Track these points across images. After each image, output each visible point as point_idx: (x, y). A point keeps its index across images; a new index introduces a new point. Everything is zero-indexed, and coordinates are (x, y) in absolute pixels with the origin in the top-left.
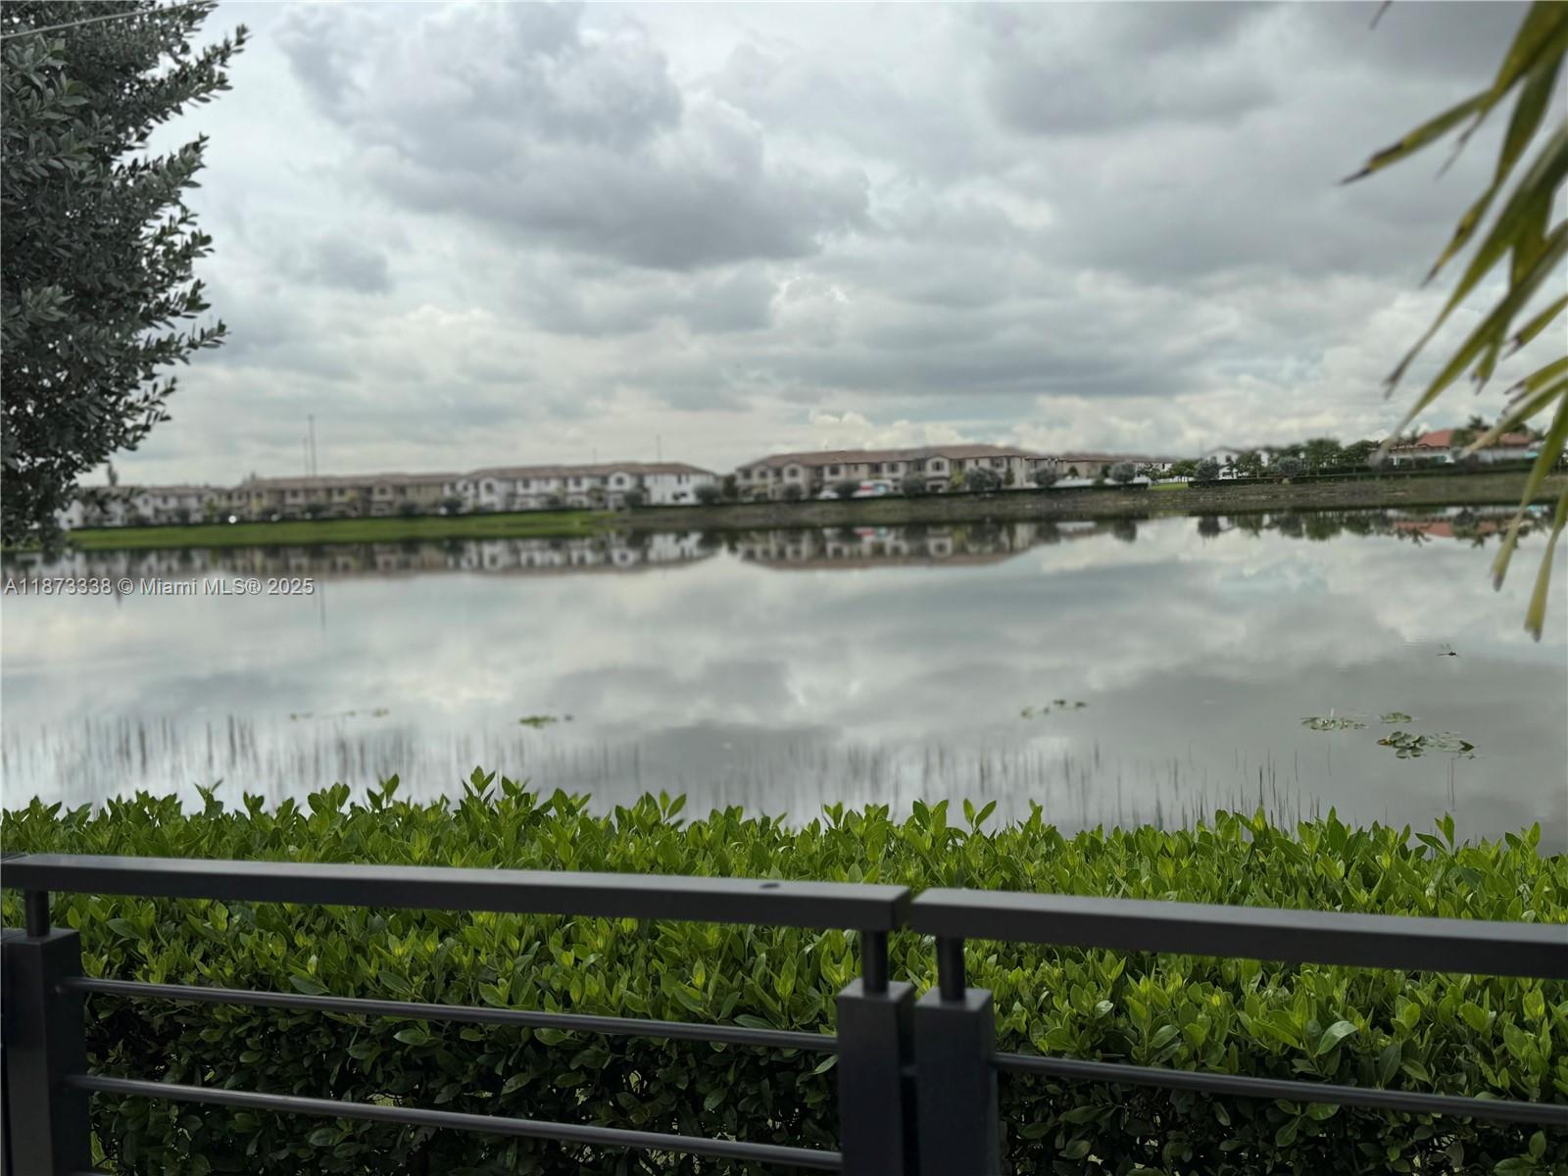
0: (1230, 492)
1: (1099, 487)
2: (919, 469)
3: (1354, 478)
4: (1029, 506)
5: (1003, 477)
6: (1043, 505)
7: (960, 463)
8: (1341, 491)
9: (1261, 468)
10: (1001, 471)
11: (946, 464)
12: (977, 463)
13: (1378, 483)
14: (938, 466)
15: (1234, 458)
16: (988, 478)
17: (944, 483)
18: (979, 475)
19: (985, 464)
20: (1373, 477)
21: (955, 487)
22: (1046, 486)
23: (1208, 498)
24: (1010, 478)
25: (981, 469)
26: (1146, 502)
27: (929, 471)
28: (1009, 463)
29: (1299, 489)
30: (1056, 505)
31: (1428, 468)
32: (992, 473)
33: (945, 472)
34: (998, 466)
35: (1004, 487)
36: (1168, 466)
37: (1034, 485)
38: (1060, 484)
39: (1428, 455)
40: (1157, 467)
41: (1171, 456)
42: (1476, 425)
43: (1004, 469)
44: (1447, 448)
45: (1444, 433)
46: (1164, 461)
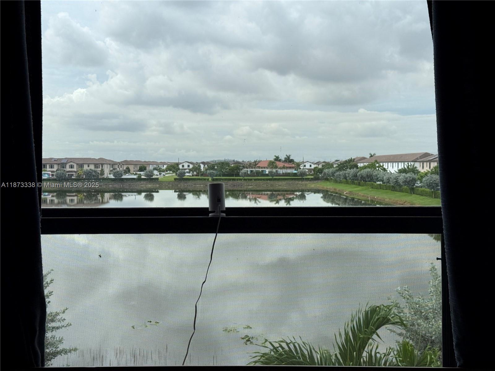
0: (190, 183)
1: (139, 179)
2: (63, 168)
3: (234, 180)
4: (111, 186)
5: (99, 173)
6: (117, 186)
7: (81, 166)
8: (230, 184)
9: (201, 172)
11: (75, 166)
12: (88, 166)
13: (243, 182)
14: (72, 167)
15: (191, 166)
16: (94, 174)
17: (74, 173)
18: (90, 172)
19: (92, 167)
21: (79, 176)
22: (118, 179)
23: (182, 185)
24: (102, 172)
25: (90, 169)
26: (157, 185)
27: (68, 169)
28: (102, 167)
30: (122, 186)
31: (260, 176)
32: (95, 171)
33: (75, 169)
34: (97, 168)
35: (100, 177)
36: (165, 166)
37: (112, 176)
38: (124, 177)
39: (260, 170)
40: (161, 166)
41: (166, 161)
42: (277, 159)
43: (100, 169)
44: (267, 168)
45: (266, 161)
46: (163, 164)
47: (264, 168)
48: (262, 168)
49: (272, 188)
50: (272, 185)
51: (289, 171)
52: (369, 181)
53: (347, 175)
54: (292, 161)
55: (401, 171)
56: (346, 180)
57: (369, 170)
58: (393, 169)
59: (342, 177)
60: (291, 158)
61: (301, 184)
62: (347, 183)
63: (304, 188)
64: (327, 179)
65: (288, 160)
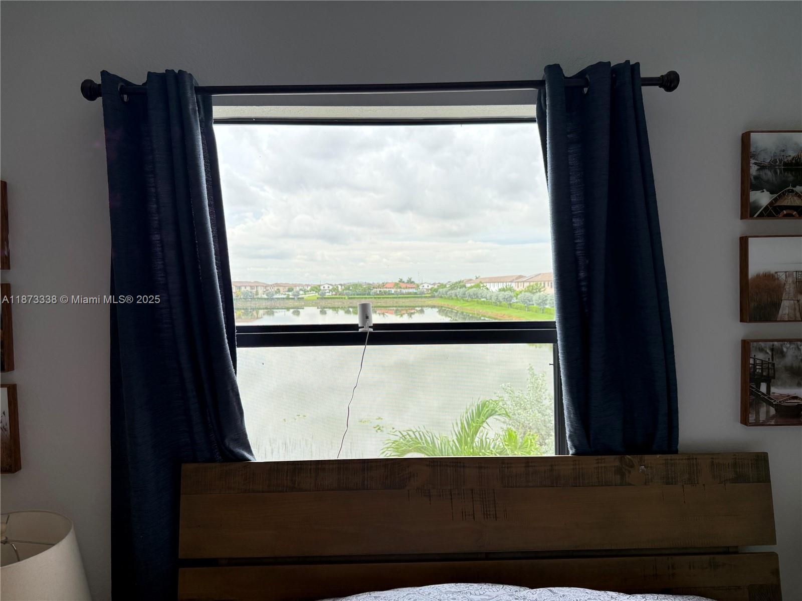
0: (330, 301)
1: (288, 298)
4: (264, 304)
5: (255, 293)
6: (268, 304)
9: (339, 292)
12: (246, 288)
15: (331, 287)
16: (250, 294)
18: (247, 293)
19: (248, 289)
22: (270, 299)
23: (323, 303)
24: (257, 294)
26: (303, 303)
29: (351, 301)
30: (273, 304)
31: (387, 295)
35: (255, 297)
36: (309, 288)
37: (265, 296)
38: (275, 297)
40: (306, 287)
41: (310, 284)
42: (401, 281)
43: (255, 290)
44: (393, 288)
45: (392, 283)
46: (308, 285)
47: (391, 288)
48: (389, 288)
49: (397, 305)
50: (397, 302)
51: (411, 290)
52: (475, 298)
53: (458, 294)
54: (413, 282)
55: (500, 290)
56: (457, 298)
57: (475, 289)
58: (494, 288)
59: (453, 295)
60: (412, 280)
61: (420, 302)
62: (457, 299)
63: (423, 304)
64: (441, 297)
65: (410, 282)
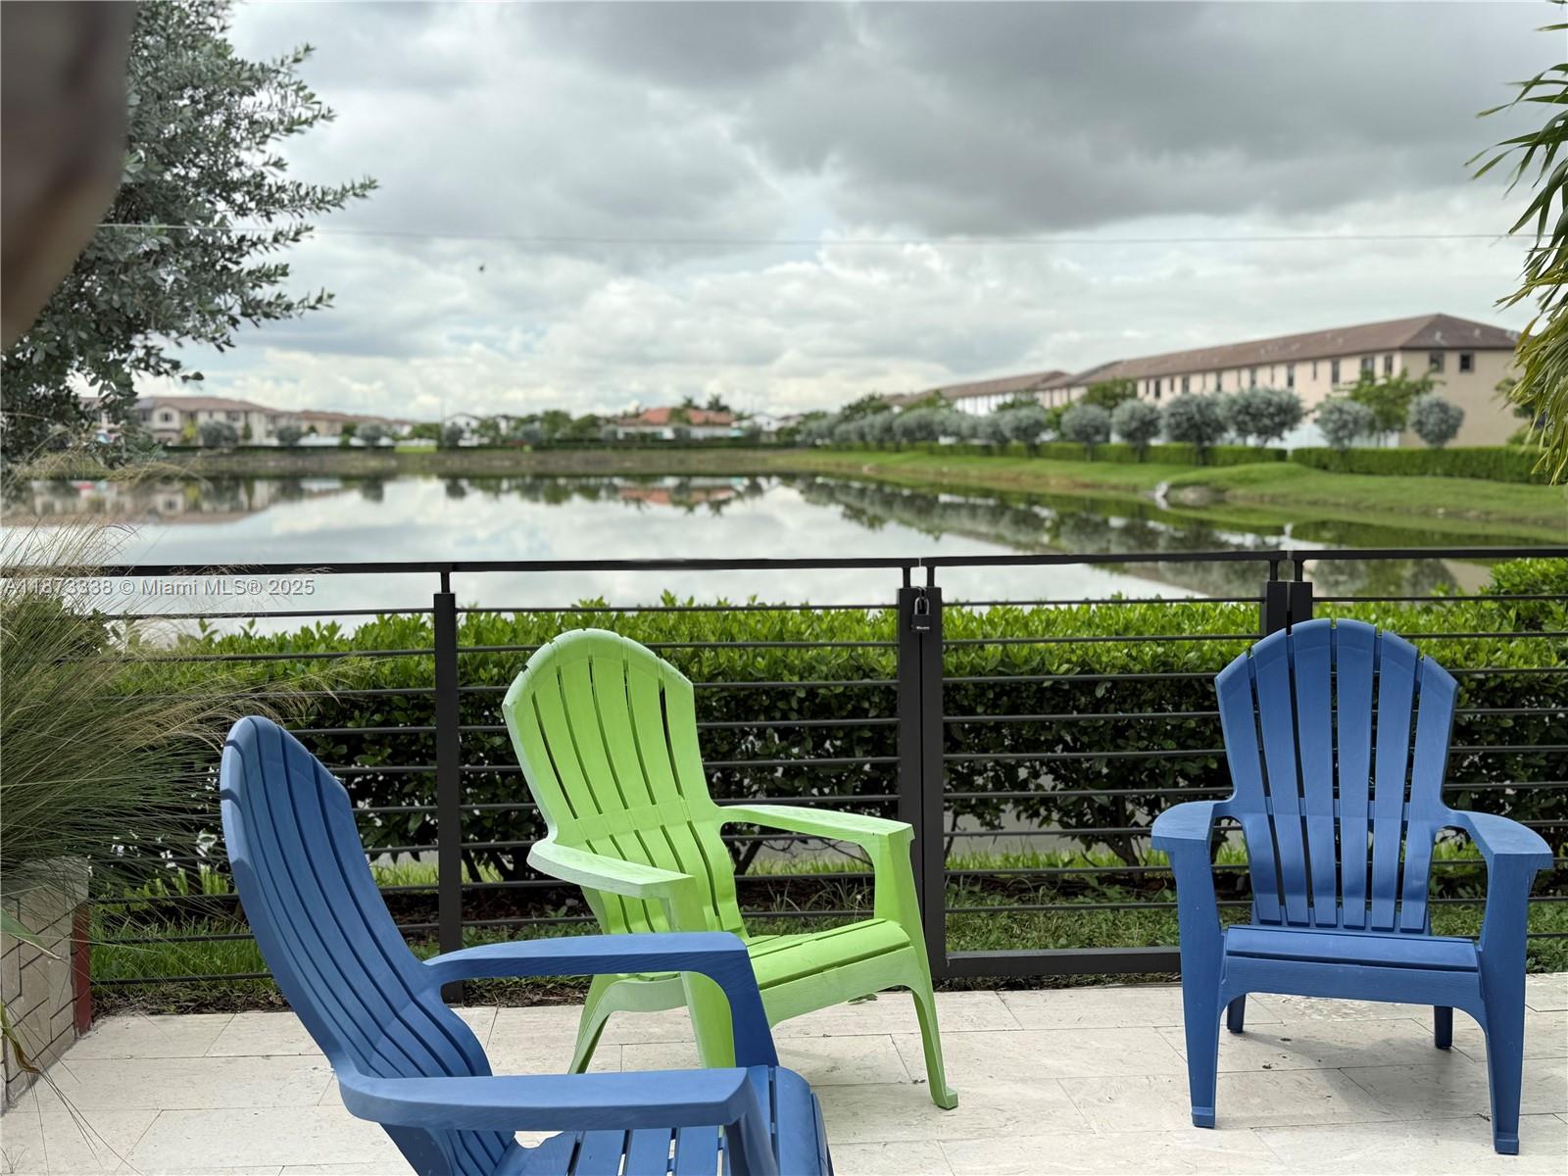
0: (476, 457)
1: (345, 447)
3: (587, 448)
4: (272, 463)
5: (240, 432)
6: (287, 463)
7: (192, 416)
8: (577, 460)
9: (501, 434)
10: (239, 425)
12: (211, 415)
13: (609, 454)
15: (476, 424)
16: (226, 433)
17: (173, 436)
19: (221, 417)
20: (604, 447)
21: (186, 440)
22: (289, 445)
23: (455, 462)
24: (248, 434)
25: (216, 422)
26: (393, 463)
27: (157, 423)
28: (246, 418)
29: (540, 456)
30: (300, 463)
31: (650, 442)
32: (230, 428)
33: (175, 424)
34: (234, 420)
35: (242, 442)
36: (407, 429)
37: (274, 442)
38: (305, 442)
39: (648, 430)
41: (409, 418)
42: (689, 404)
43: (241, 424)
44: (665, 424)
45: (661, 410)
46: (402, 423)
47: (659, 424)
48: (652, 424)
49: (681, 470)
50: (681, 462)
51: (719, 432)
54: (724, 409)
57: (924, 411)
58: (980, 408)
59: (854, 437)
60: (723, 402)
61: (752, 459)
62: (866, 448)
63: (759, 468)
64: (814, 446)
65: (717, 406)
